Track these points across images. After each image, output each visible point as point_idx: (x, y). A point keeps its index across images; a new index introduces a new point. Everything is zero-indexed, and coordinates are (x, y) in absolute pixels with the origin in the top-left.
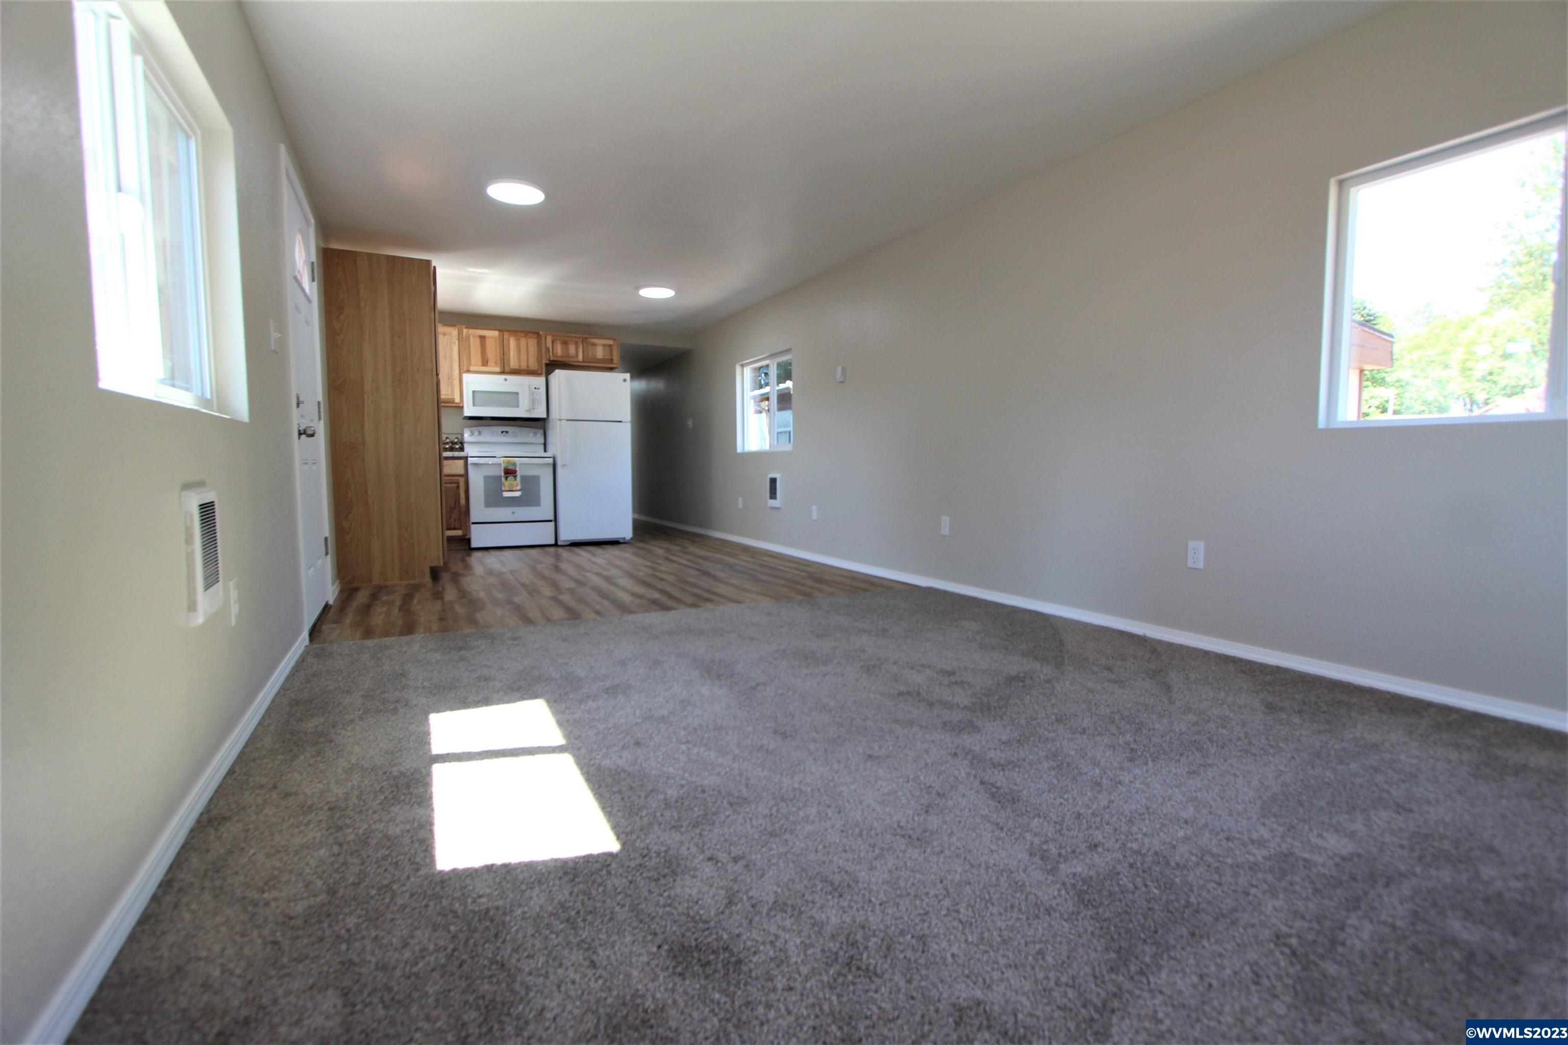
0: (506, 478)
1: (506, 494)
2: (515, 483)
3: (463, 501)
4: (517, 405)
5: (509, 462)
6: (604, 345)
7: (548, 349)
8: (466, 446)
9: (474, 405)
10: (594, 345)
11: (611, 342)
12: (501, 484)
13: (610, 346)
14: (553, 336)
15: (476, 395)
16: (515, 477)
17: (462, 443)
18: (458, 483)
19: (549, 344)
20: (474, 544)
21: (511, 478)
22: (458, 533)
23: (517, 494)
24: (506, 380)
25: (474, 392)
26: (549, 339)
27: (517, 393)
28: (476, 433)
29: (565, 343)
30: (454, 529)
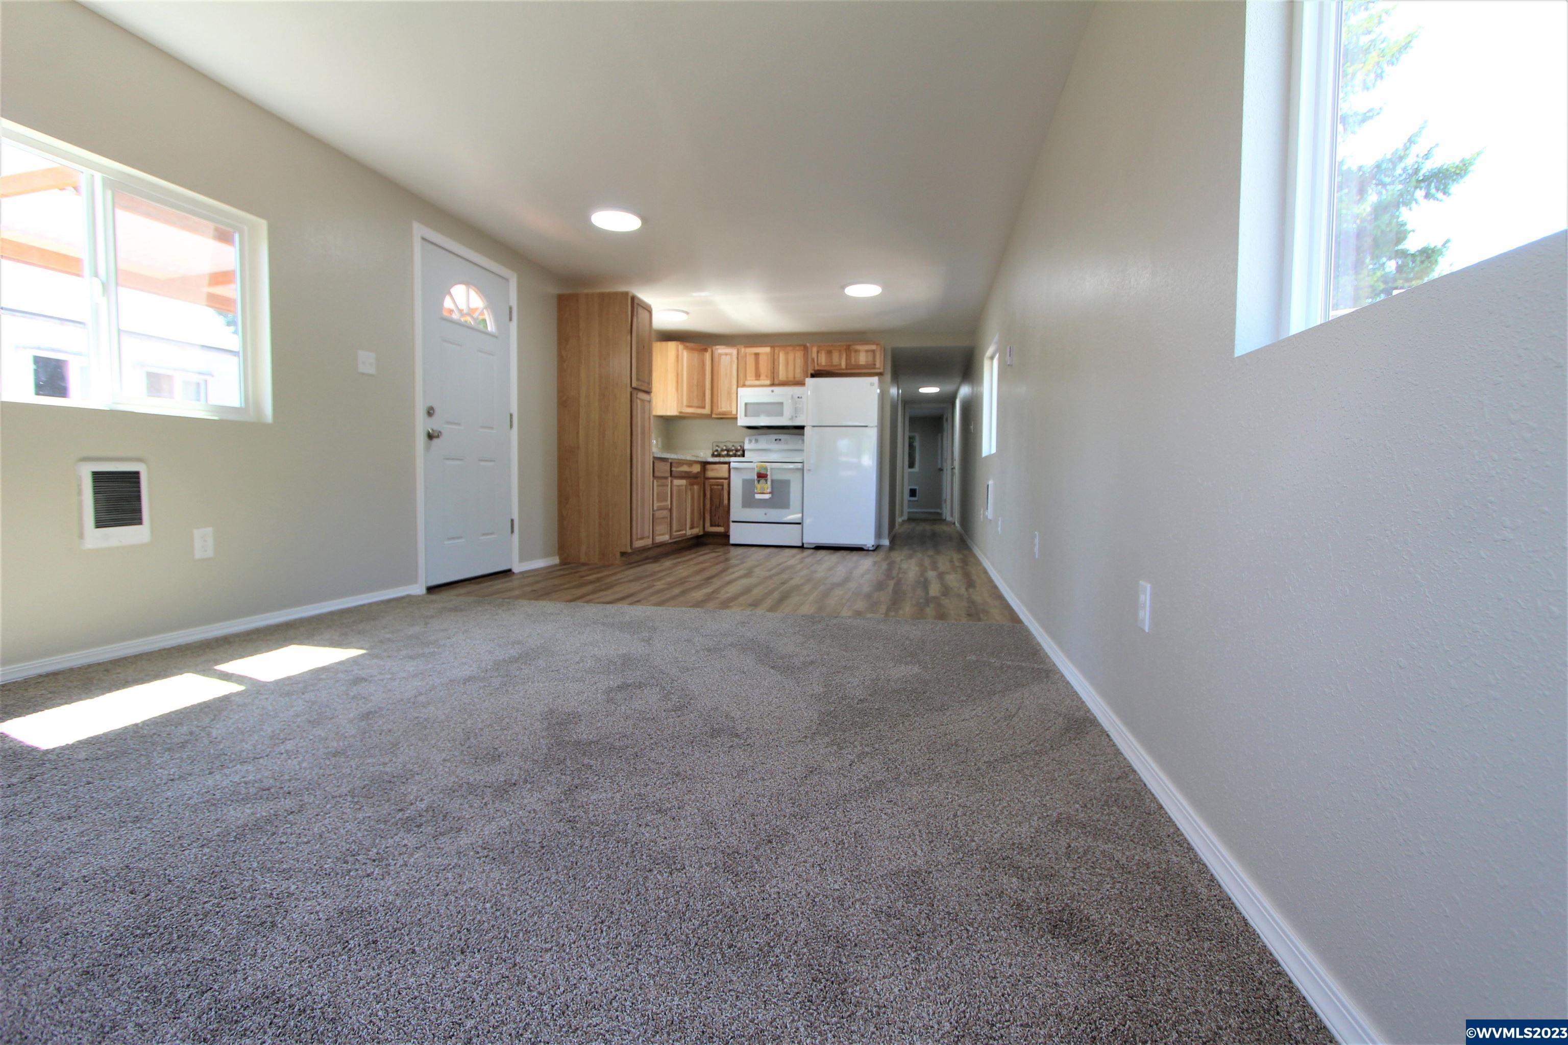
0: (759, 481)
1: (758, 496)
2: (766, 486)
3: (726, 502)
4: (781, 414)
5: (762, 467)
6: (867, 351)
7: (813, 360)
8: (746, 452)
9: (746, 415)
10: (857, 351)
11: (874, 347)
12: (754, 486)
13: (873, 351)
14: (819, 346)
15: (748, 406)
16: (766, 481)
17: (744, 451)
18: (722, 485)
19: (814, 355)
20: (732, 541)
21: (762, 481)
22: (721, 529)
23: (767, 496)
24: (773, 391)
25: (746, 404)
26: (815, 350)
27: (782, 404)
28: (753, 441)
29: (829, 353)
30: (718, 526)
